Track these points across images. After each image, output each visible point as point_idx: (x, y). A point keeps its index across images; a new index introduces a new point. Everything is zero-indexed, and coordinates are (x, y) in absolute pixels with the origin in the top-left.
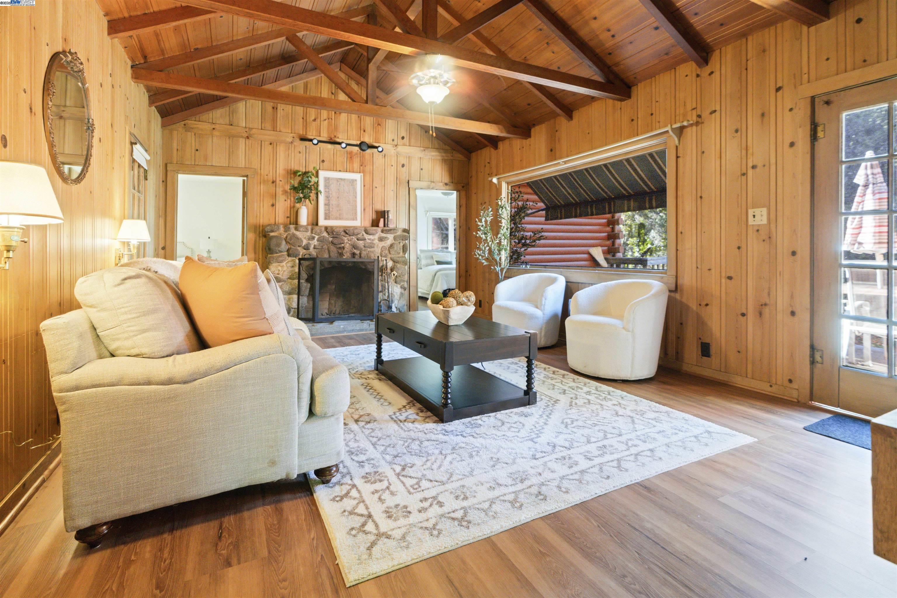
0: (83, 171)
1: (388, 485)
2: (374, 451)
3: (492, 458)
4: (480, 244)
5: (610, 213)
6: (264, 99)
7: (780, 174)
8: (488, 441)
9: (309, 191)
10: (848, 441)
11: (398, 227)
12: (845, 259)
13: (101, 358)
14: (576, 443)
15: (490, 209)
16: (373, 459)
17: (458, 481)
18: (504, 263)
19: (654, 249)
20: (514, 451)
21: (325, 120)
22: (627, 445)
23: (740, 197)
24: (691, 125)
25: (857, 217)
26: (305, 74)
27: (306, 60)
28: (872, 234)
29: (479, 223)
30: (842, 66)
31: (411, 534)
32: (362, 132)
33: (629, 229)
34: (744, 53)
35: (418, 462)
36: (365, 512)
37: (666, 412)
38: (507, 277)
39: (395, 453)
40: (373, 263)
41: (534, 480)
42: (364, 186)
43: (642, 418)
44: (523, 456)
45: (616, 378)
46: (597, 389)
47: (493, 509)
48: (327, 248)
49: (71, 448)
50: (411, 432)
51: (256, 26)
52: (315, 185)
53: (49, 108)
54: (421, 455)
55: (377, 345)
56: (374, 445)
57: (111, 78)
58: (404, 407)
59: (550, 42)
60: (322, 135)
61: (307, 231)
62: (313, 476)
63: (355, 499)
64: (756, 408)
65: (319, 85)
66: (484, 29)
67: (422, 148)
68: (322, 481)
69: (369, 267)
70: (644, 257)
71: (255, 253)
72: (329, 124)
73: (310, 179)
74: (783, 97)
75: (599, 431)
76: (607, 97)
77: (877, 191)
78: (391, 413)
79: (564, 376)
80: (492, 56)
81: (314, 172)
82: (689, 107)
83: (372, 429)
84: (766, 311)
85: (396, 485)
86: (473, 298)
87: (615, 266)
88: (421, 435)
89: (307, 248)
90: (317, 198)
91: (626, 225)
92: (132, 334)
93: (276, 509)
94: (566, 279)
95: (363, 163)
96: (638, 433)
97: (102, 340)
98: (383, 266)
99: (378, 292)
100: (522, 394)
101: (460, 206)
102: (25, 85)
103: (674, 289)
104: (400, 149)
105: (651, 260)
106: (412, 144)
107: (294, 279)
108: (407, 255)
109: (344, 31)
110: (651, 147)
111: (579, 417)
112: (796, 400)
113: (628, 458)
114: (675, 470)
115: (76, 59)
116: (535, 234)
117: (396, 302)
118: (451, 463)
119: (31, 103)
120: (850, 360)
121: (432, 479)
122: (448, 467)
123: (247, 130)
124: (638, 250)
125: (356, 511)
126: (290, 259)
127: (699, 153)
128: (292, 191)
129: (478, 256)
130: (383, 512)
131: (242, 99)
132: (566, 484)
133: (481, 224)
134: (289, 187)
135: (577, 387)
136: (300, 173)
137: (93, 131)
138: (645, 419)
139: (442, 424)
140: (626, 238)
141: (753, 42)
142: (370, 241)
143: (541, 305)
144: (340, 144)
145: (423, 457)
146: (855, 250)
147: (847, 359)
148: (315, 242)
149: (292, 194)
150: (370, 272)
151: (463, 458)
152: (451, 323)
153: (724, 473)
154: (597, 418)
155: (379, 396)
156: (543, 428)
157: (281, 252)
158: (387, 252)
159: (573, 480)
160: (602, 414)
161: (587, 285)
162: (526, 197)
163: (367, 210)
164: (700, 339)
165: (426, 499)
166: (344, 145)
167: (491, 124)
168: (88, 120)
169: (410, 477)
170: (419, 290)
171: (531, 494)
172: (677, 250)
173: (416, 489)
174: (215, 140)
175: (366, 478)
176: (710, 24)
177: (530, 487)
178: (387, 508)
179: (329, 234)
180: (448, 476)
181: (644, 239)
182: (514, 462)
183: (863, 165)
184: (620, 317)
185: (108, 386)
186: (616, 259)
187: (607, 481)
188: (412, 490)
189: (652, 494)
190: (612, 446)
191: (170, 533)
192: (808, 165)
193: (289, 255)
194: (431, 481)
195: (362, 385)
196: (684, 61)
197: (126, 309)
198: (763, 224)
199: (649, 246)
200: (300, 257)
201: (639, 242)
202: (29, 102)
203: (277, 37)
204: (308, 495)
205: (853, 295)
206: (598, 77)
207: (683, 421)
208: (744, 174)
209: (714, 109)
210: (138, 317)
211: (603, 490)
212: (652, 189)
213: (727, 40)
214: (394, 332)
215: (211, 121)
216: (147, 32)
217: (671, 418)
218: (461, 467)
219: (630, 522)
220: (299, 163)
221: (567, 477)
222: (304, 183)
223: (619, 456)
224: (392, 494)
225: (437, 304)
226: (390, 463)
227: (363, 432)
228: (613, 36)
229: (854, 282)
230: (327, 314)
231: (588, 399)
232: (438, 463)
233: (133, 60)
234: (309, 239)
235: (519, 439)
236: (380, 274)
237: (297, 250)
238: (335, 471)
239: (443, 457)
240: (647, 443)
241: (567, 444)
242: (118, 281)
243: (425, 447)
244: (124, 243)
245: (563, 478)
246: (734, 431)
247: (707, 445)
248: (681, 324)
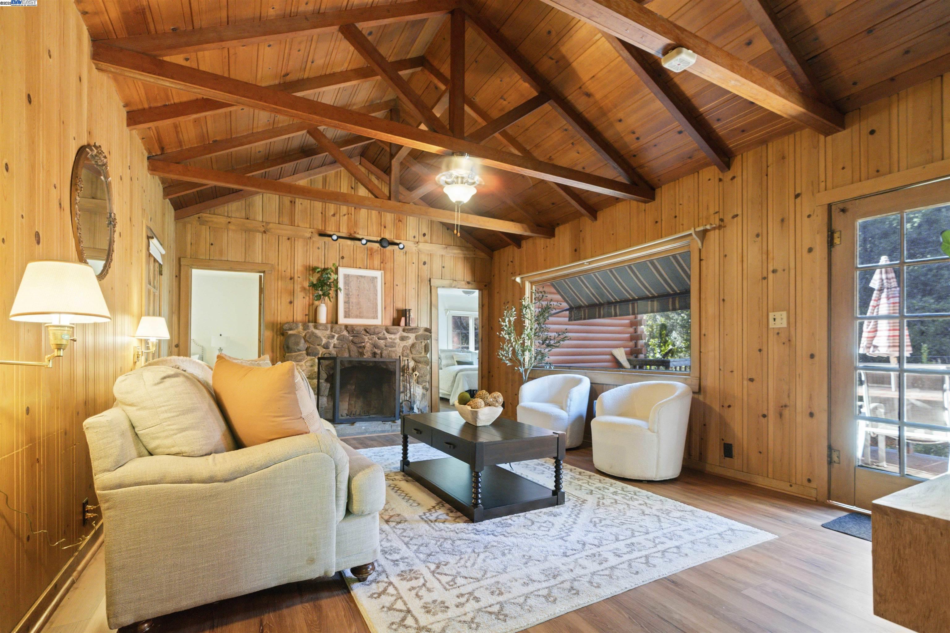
0: (105, 266)
1: (423, 582)
2: (408, 550)
3: (524, 556)
4: (503, 344)
5: (633, 313)
6: (281, 194)
7: (798, 278)
8: (520, 540)
9: (328, 288)
10: (863, 537)
11: (419, 326)
12: (859, 362)
13: (140, 457)
14: (605, 541)
15: (514, 309)
16: (407, 558)
17: (492, 577)
18: (527, 363)
19: (675, 350)
20: (544, 549)
21: (345, 215)
22: (654, 542)
23: (761, 300)
24: (714, 229)
25: (873, 321)
26: (323, 167)
27: (327, 153)
28: (887, 338)
29: (502, 323)
30: (857, 177)
31: (450, 627)
32: (383, 228)
33: (651, 330)
34: (764, 159)
35: (452, 560)
36: (404, 608)
37: (691, 511)
38: (531, 378)
39: (429, 552)
40: (394, 363)
41: (567, 576)
42: (385, 284)
43: (668, 517)
44: (554, 553)
45: (641, 479)
46: (623, 489)
47: (528, 604)
48: (347, 347)
49: (114, 545)
50: (443, 531)
51: (276, 119)
52: (335, 282)
53: (76, 203)
54: (454, 553)
55: (403, 446)
56: (407, 544)
57: (129, 171)
58: (434, 507)
59: (575, 142)
60: (341, 230)
61: (326, 329)
62: (349, 574)
63: (392, 595)
64: (776, 507)
65: (339, 178)
66: (509, 129)
67: (444, 246)
68: (358, 579)
69: (391, 367)
70: (666, 359)
71: (273, 352)
72: (349, 220)
73: (329, 276)
74: (801, 203)
75: (627, 529)
76: (632, 199)
77: (891, 296)
78: (421, 514)
79: (590, 476)
80: (519, 156)
81: (333, 269)
82: (712, 211)
83: (403, 529)
84: (786, 412)
85: (432, 582)
86: (501, 399)
87: (638, 367)
88: (452, 534)
89: (326, 347)
90: (337, 295)
91: (647, 325)
92: (172, 432)
93: (315, 605)
94: (591, 381)
95: (383, 260)
96: (665, 531)
97: (141, 438)
98: (404, 366)
99: (400, 393)
100: (550, 494)
101: (482, 306)
102: (55, 180)
103: (697, 390)
104: (421, 246)
105: (674, 361)
106: (434, 241)
107: (313, 379)
108: (428, 355)
109: (372, 129)
110: (675, 249)
111: (607, 517)
112: (815, 500)
113: (656, 555)
114: (701, 565)
115: (100, 153)
116: (559, 335)
117: (418, 403)
118: (484, 561)
119: (60, 199)
120: (866, 462)
121: (466, 576)
122: (483, 565)
123: (264, 224)
124: (659, 351)
125: (394, 607)
126: (309, 358)
127: (722, 256)
128: (311, 288)
129: (501, 356)
130: (421, 607)
131: (257, 193)
132: (596, 579)
133: (504, 324)
134: (308, 284)
135: (604, 487)
136: (319, 270)
137: (114, 226)
138: (670, 518)
139: (472, 524)
140: (647, 339)
141: (773, 148)
142: (391, 340)
143: (567, 406)
144: (360, 240)
145: (456, 555)
146: (871, 353)
147: (862, 460)
148: (335, 341)
149: (311, 291)
150: (391, 372)
151: (496, 556)
152: (479, 424)
153: (747, 568)
154: (624, 517)
155: (407, 497)
156: (572, 527)
157: (299, 350)
158: (408, 352)
159: (604, 575)
160: (629, 513)
161: (612, 386)
162: (550, 296)
163: (388, 308)
164: (723, 440)
165: (462, 595)
166: (364, 242)
167: (515, 223)
168: (110, 214)
169: (445, 574)
170: (440, 391)
171: (564, 589)
172: (700, 352)
173: (452, 585)
174: (230, 234)
175: (401, 575)
176: (732, 130)
177: (562, 582)
178: (425, 603)
179: (349, 333)
180: (482, 573)
181: (666, 339)
182: (546, 559)
183: (878, 271)
184: (645, 418)
185: (150, 484)
186: (639, 361)
187: (636, 576)
188: (448, 587)
189: (679, 588)
190: (640, 544)
191: (211, 631)
192: (826, 271)
193: (308, 354)
194: (466, 578)
195: (390, 486)
196: (707, 165)
197: (166, 408)
198: (783, 328)
199: (671, 347)
200: (320, 356)
201: (661, 342)
202: (59, 198)
203: (298, 131)
204: (345, 593)
205: (869, 397)
206: (622, 179)
207: (708, 520)
208: (764, 278)
209: (736, 214)
210: (177, 416)
211: (633, 585)
212: (675, 291)
213: (749, 146)
214: (421, 433)
215: (226, 214)
216: (166, 124)
217: (696, 516)
218: (494, 565)
219: (659, 614)
220: (318, 260)
221: (598, 573)
222: (324, 280)
223: (647, 553)
224: (429, 590)
225: (465, 404)
226: (424, 562)
227: (394, 532)
228: (638, 138)
229: (870, 385)
230: (347, 415)
231: (615, 499)
232: (472, 561)
233: (149, 152)
234: (328, 338)
235: (549, 538)
236: (402, 374)
237: (317, 348)
238: (371, 570)
239: (476, 555)
240: (673, 541)
241: (596, 542)
242: (158, 380)
243: (458, 546)
244: (141, 340)
245: (593, 574)
246: (756, 529)
247: (730, 542)
248: (705, 425)
